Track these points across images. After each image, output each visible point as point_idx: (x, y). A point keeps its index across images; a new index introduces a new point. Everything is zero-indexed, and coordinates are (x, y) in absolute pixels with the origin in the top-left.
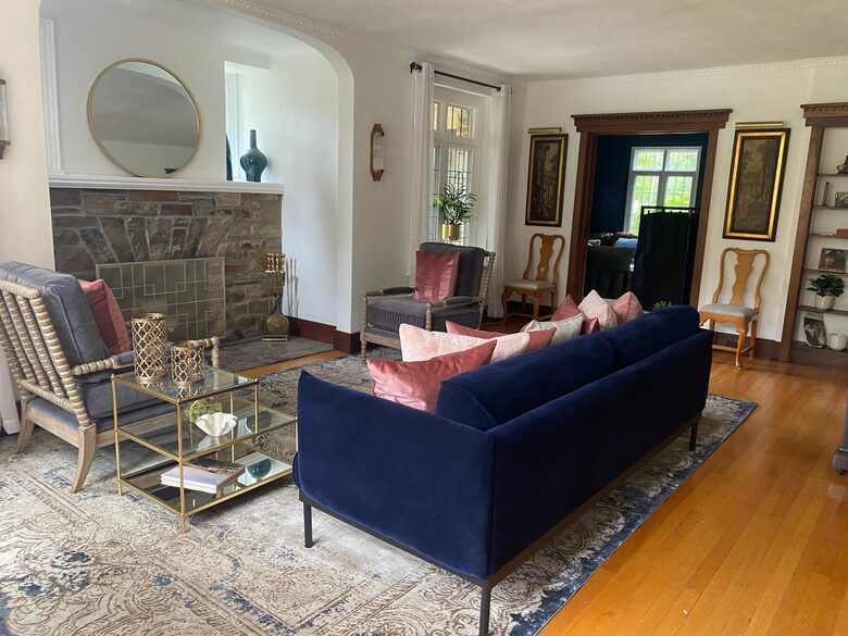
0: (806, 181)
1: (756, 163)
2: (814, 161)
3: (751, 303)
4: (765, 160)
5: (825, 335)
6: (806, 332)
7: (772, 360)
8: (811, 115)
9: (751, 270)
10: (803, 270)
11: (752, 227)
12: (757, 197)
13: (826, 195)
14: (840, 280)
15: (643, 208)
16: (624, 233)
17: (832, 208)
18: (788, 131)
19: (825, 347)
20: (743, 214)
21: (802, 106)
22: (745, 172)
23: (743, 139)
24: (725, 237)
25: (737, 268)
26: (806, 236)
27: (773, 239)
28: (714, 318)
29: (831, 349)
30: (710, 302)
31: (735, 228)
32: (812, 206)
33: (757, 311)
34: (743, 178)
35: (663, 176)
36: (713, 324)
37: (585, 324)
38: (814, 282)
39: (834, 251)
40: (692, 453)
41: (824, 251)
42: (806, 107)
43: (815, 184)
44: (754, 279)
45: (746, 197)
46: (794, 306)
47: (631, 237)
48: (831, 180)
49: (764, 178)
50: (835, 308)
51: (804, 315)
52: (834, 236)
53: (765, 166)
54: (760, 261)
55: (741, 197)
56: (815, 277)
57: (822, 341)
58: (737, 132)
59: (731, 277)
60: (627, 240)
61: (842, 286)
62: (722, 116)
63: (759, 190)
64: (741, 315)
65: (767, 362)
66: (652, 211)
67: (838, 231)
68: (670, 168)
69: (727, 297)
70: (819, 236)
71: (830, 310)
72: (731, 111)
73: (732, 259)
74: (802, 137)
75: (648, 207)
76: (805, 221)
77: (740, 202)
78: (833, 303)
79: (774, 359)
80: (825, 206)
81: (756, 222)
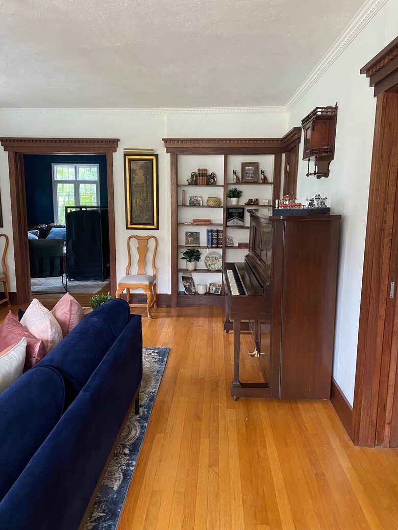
0: (172, 189)
1: (140, 177)
2: (175, 177)
3: (150, 272)
4: (145, 175)
5: (194, 286)
6: (185, 286)
7: (167, 307)
8: (168, 145)
9: (147, 249)
10: (178, 247)
11: (144, 221)
12: (144, 200)
13: (184, 199)
14: (198, 251)
15: (66, 208)
16: (55, 224)
17: (188, 206)
18: (157, 156)
19: (196, 293)
20: (136, 212)
21: (163, 139)
22: (134, 183)
23: (130, 160)
24: (127, 228)
25: (138, 249)
26: (177, 225)
27: (158, 228)
28: (129, 287)
29: (198, 294)
30: (125, 275)
31: (133, 222)
32: (178, 206)
33: (155, 277)
34: (133, 187)
35: (77, 183)
36: (128, 290)
37: (29, 349)
38: (185, 254)
39: (192, 233)
40: (137, 417)
41: (187, 233)
42: (165, 140)
43: (177, 191)
44: (150, 256)
45: (138, 201)
46: (176, 270)
47: (60, 227)
48: (186, 188)
49: (146, 187)
50: (197, 268)
51: (181, 275)
52: (191, 224)
53: (146, 178)
54: (152, 244)
55: (134, 201)
56: (185, 250)
57: (193, 290)
58: (125, 155)
59: (136, 256)
60: (58, 229)
61: (200, 255)
62: (113, 143)
63: (145, 195)
64: (147, 282)
65: (165, 309)
66: (73, 210)
67: (194, 221)
68: (80, 178)
69: (135, 270)
70: (183, 224)
71: (195, 270)
72: (118, 140)
73: (134, 244)
74: (165, 160)
75: (70, 207)
76: (175, 216)
77: (134, 204)
78: (196, 266)
79: (169, 306)
80: (184, 205)
81: (146, 217)
